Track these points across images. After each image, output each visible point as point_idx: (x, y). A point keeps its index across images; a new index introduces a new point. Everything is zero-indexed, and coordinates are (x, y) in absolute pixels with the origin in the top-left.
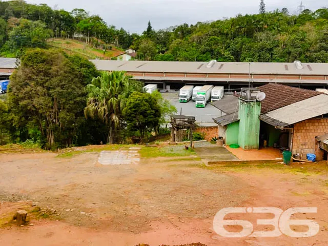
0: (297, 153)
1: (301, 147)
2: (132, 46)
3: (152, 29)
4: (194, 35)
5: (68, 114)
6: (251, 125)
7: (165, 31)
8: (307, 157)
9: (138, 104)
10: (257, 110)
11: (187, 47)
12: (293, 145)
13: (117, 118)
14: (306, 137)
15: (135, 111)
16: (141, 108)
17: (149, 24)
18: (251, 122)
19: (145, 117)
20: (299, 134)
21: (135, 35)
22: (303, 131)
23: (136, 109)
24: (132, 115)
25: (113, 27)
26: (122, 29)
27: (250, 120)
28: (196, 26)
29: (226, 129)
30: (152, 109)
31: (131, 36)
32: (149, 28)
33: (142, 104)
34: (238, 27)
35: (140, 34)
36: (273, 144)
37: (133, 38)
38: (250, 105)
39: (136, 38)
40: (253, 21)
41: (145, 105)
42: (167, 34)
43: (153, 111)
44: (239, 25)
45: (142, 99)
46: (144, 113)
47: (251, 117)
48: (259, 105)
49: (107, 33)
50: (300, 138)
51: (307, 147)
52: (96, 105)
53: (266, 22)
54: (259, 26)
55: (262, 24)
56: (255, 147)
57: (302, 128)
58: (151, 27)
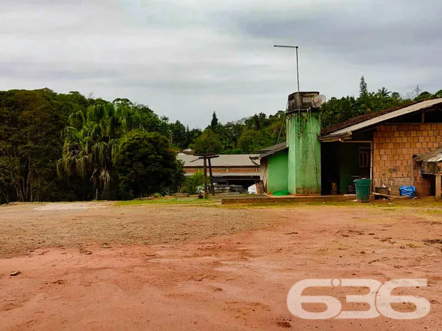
0: (381, 184)
1: (388, 175)
2: (191, 145)
3: (218, 122)
4: (273, 126)
5: (46, 183)
6: (305, 152)
7: (235, 124)
8: (400, 191)
9: (136, 144)
10: (314, 128)
11: (261, 139)
12: (375, 171)
13: (108, 175)
14: (396, 158)
15: (130, 156)
16: (140, 151)
17: (214, 115)
18: (305, 146)
19: (146, 165)
20: (382, 152)
21: (196, 131)
22: (391, 146)
23: (131, 153)
24: (126, 163)
25: (166, 119)
26: (178, 123)
27: (303, 142)
28: (276, 116)
29: (267, 166)
30: (160, 154)
31: (191, 132)
32: (215, 120)
33: (142, 145)
34: (331, 112)
35: (203, 129)
36: (348, 187)
37: (193, 135)
38: (303, 117)
39: (197, 134)
40: (352, 105)
41: (146, 146)
42: (238, 128)
43: (161, 157)
44: (333, 110)
45: (143, 137)
46: (144, 159)
47: (304, 137)
48: (317, 118)
49: (157, 126)
50: (385, 158)
51: (399, 174)
52: (74, 154)
53: (369, 106)
54: (359, 110)
55: (364, 108)
56: (315, 190)
57: (388, 141)
58: (217, 120)
